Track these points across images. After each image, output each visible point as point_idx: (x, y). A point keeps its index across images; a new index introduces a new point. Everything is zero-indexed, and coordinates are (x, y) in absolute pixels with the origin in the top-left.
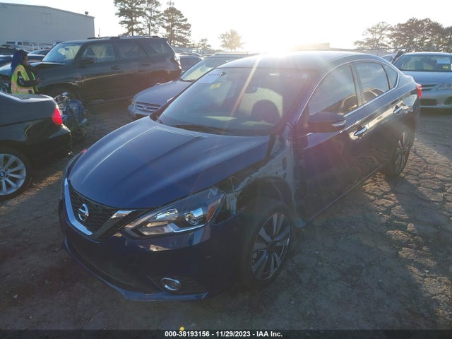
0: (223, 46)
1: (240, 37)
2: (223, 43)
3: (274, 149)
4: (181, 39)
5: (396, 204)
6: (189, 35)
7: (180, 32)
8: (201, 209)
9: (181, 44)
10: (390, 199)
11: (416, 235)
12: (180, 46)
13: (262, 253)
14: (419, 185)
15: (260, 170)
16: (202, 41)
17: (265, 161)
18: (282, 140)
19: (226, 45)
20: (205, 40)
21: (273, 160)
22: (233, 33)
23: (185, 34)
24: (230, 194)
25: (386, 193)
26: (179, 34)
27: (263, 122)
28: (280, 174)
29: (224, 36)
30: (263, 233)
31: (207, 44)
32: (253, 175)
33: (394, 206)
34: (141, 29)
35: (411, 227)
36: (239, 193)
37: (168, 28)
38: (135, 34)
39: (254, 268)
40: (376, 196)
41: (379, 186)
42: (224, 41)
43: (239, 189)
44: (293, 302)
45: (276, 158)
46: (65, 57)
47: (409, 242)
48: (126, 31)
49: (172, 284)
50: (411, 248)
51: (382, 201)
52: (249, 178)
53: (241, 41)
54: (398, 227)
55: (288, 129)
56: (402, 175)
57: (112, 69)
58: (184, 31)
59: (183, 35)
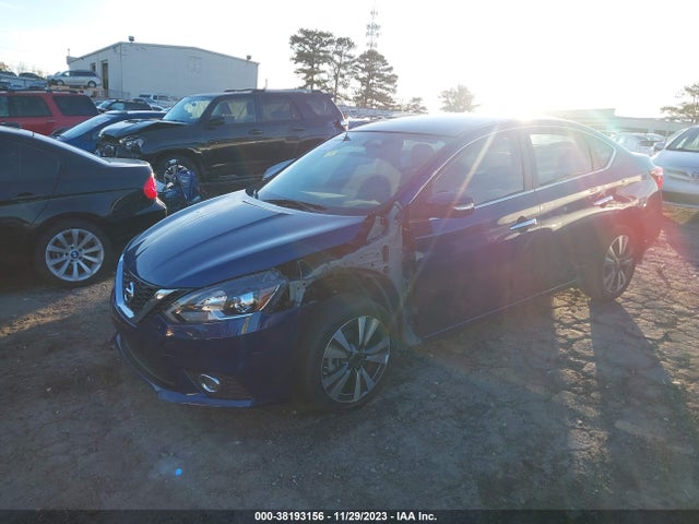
0: (445, 109)
1: (472, 97)
2: (445, 105)
3: (372, 234)
4: (381, 97)
5: (587, 337)
6: (394, 91)
7: (380, 87)
8: (251, 295)
9: (381, 104)
10: (580, 330)
11: (591, 377)
12: (380, 107)
13: (342, 366)
14: (638, 316)
15: (345, 258)
16: (415, 100)
17: (354, 248)
18: (385, 223)
19: (449, 108)
20: (419, 99)
21: (367, 247)
22: (462, 90)
23: (388, 89)
24: (295, 282)
25: (579, 322)
26: (379, 90)
27: (375, 202)
28: (380, 266)
29: (447, 94)
30: (339, 336)
31: (421, 105)
32: (331, 263)
33: (582, 338)
34: (325, 81)
35: (590, 366)
36: (310, 281)
37: (363, 81)
38: (315, 87)
39: (326, 383)
40: (562, 323)
41: (573, 311)
42: (447, 102)
43: (310, 276)
44: (373, 435)
45: (371, 245)
46: (191, 115)
47: (576, 384)
48: (304, 83)
49: (211, 384)
50: (575, 392)
51: (567, 332)
52: (325, 265)
53: (474, 103)
54: (572, 366)
55: (395, 210)
56: (619, 300)
57: (249, 133)
58: (387, 86)
59: (385, 92)
